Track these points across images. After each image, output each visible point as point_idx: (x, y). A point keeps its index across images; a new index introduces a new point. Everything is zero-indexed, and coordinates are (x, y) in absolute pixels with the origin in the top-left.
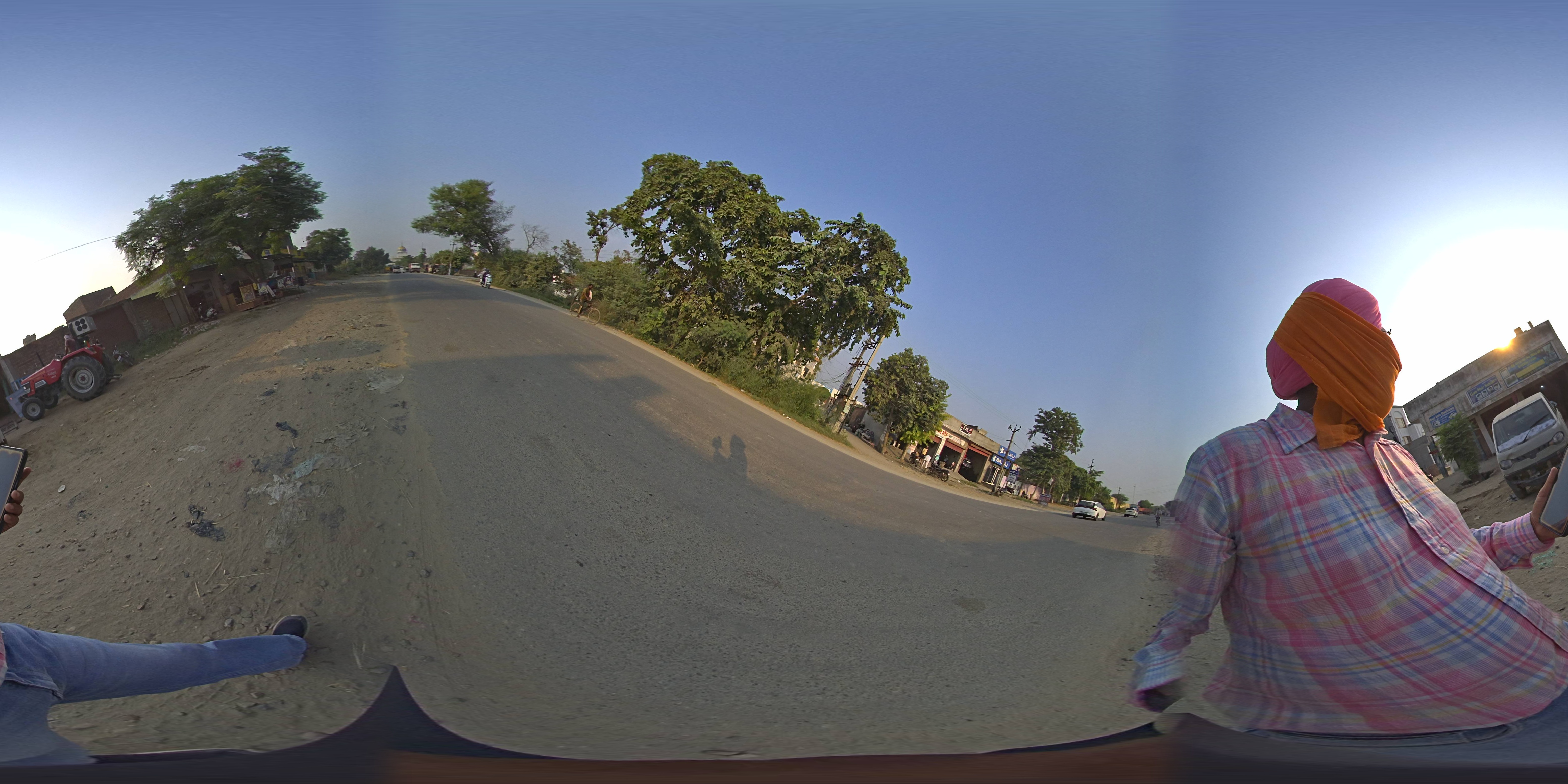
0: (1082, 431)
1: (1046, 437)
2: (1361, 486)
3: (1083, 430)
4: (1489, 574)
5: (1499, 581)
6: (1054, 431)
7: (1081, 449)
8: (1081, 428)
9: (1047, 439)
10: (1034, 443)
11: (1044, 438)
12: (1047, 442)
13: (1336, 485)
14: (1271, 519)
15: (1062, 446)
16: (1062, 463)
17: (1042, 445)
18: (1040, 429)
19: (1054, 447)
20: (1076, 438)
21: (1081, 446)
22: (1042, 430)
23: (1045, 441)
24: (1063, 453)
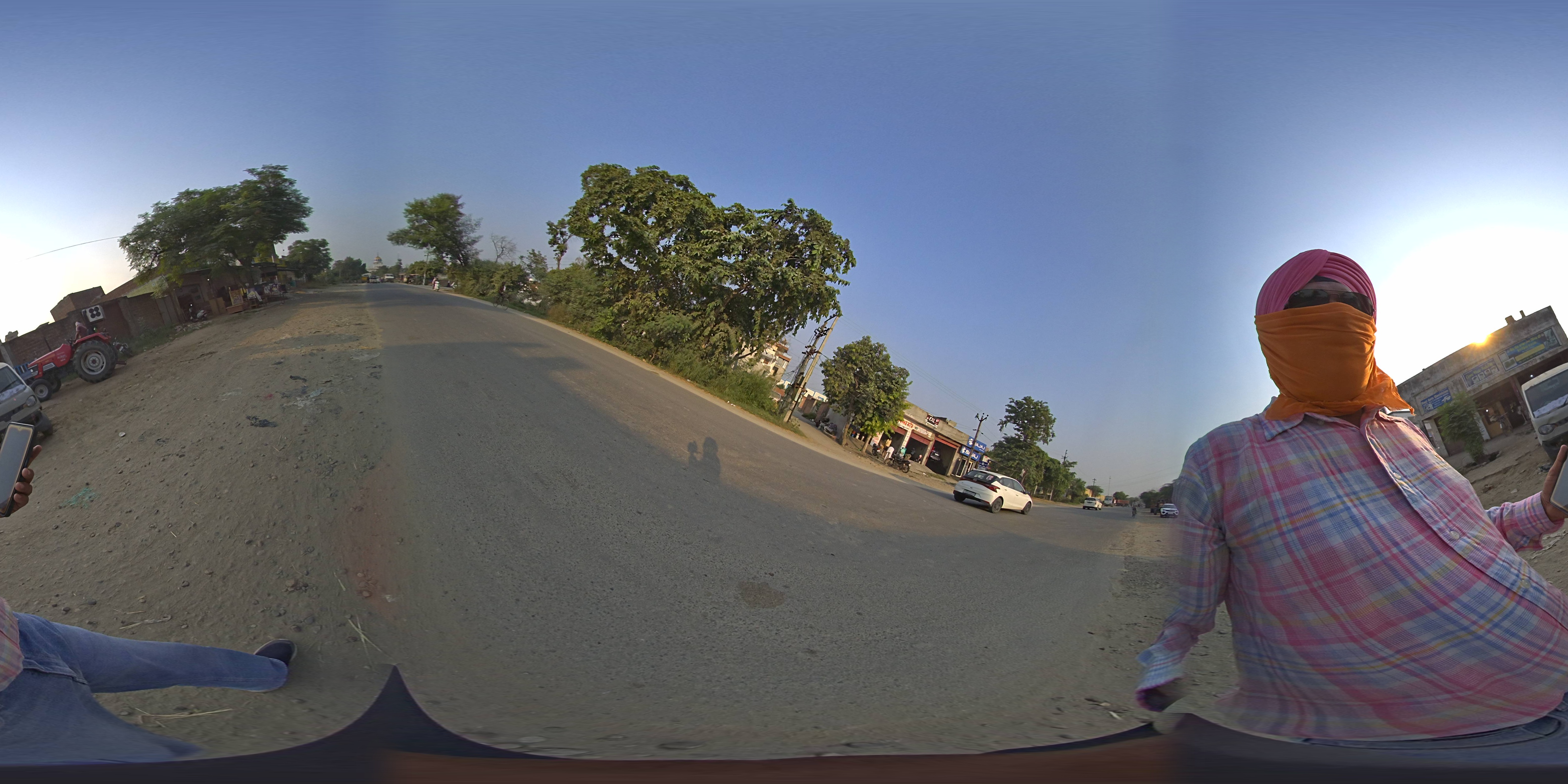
0: (1054, 421)
1: (1017, 427)
2: (1350, 469)
3: (1055, 419)
4: (1504, 561)
5: (1515, 569)
6: (1026, 422)
7: (1053, 439)
8: (1053, 417)
9: (1018, 430)
10: (1005, 434)
11: (1015, 429)
12: (1019, 433)
13: (1321, 468)
14: (1250, 506)
15: (1034, 437)
16: (1034, 453)
17: (1014, 436)
18: (1011, 420)
19: (1026, 437)
20: (1048, 427)
21: (1053, 436)
22: (1013, 420)
23: (1016, 432)
24: (1035, 443)
